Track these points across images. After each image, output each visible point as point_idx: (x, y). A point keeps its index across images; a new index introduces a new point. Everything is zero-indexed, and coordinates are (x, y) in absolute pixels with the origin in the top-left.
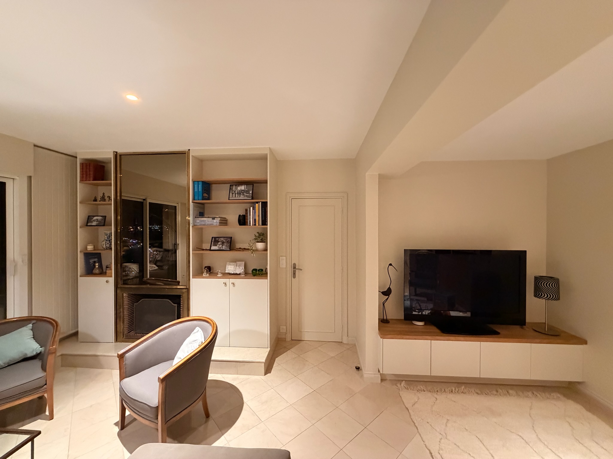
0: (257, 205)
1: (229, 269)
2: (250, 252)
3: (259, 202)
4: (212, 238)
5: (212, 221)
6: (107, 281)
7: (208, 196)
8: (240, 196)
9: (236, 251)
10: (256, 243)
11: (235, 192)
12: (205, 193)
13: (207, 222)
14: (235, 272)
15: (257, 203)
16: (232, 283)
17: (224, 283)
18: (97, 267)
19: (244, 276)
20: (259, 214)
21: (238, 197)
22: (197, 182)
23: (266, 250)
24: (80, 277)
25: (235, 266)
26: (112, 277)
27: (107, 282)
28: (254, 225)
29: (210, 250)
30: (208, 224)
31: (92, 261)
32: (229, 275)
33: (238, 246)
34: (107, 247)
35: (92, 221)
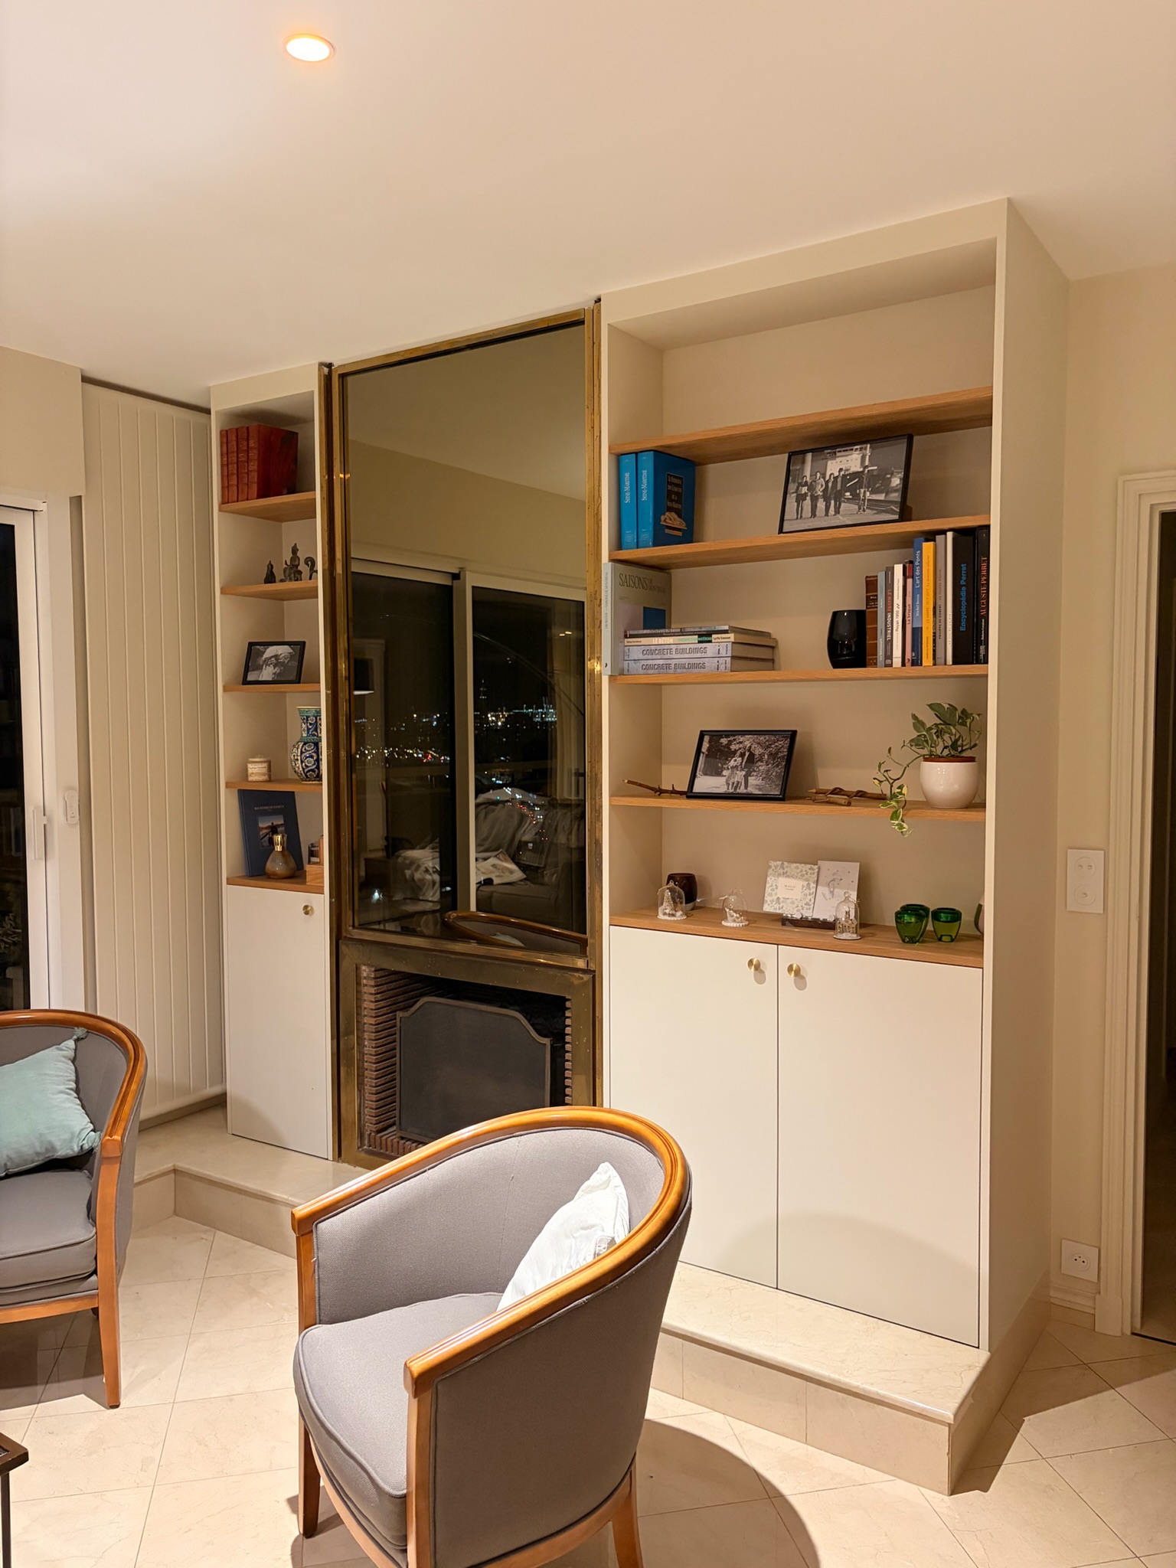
0: (928, 547)
1: (781, 893)
2: (883, 810)
3: (944, 532)
4: (702, 734)
5: (696, 650)
6: (306, 907)
7: (683, 526)
8: (837, 512)
9: (815, 801)
10: (918, 768)
11: (811, 487)
12: (670, 509)
13: (674, 656)
14: (809, 914)
15: (931, 536)
16: (790, 969)
17: (751, 962)
18: (279, 848)
19: (855, 936)
20: (940, 602)
21: (827, 514)
22: (634, 455)
23: (975, 802)
24: (228, 883)
25: (813, 885)
26: (323, 893)
27: (307, 910)
28: (908, 664)
29: (690, 794)
30: (683, 666)
31: (264, 823)
32: (779, 925)
33: (828, 778)
34: (306, 770)
35: (261, 663)
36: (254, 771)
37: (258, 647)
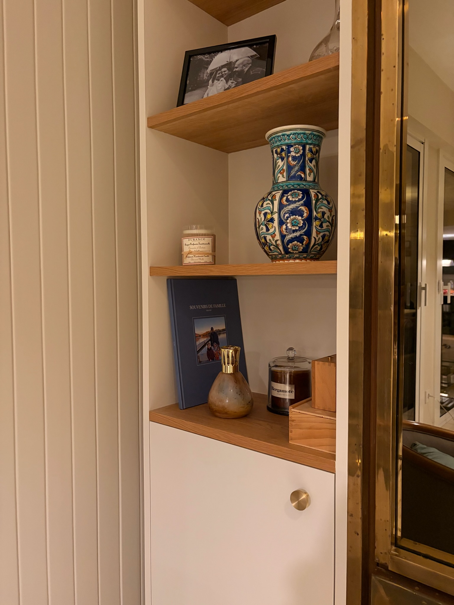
27: (299, 500)
31: (202, 329)
34: (286, 240)
35: (205, 77)
36: (193, 248)
37: (199, 57)
